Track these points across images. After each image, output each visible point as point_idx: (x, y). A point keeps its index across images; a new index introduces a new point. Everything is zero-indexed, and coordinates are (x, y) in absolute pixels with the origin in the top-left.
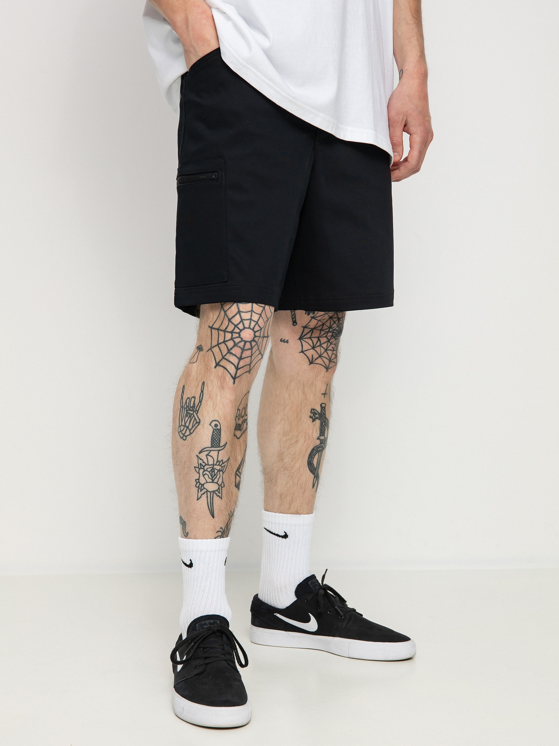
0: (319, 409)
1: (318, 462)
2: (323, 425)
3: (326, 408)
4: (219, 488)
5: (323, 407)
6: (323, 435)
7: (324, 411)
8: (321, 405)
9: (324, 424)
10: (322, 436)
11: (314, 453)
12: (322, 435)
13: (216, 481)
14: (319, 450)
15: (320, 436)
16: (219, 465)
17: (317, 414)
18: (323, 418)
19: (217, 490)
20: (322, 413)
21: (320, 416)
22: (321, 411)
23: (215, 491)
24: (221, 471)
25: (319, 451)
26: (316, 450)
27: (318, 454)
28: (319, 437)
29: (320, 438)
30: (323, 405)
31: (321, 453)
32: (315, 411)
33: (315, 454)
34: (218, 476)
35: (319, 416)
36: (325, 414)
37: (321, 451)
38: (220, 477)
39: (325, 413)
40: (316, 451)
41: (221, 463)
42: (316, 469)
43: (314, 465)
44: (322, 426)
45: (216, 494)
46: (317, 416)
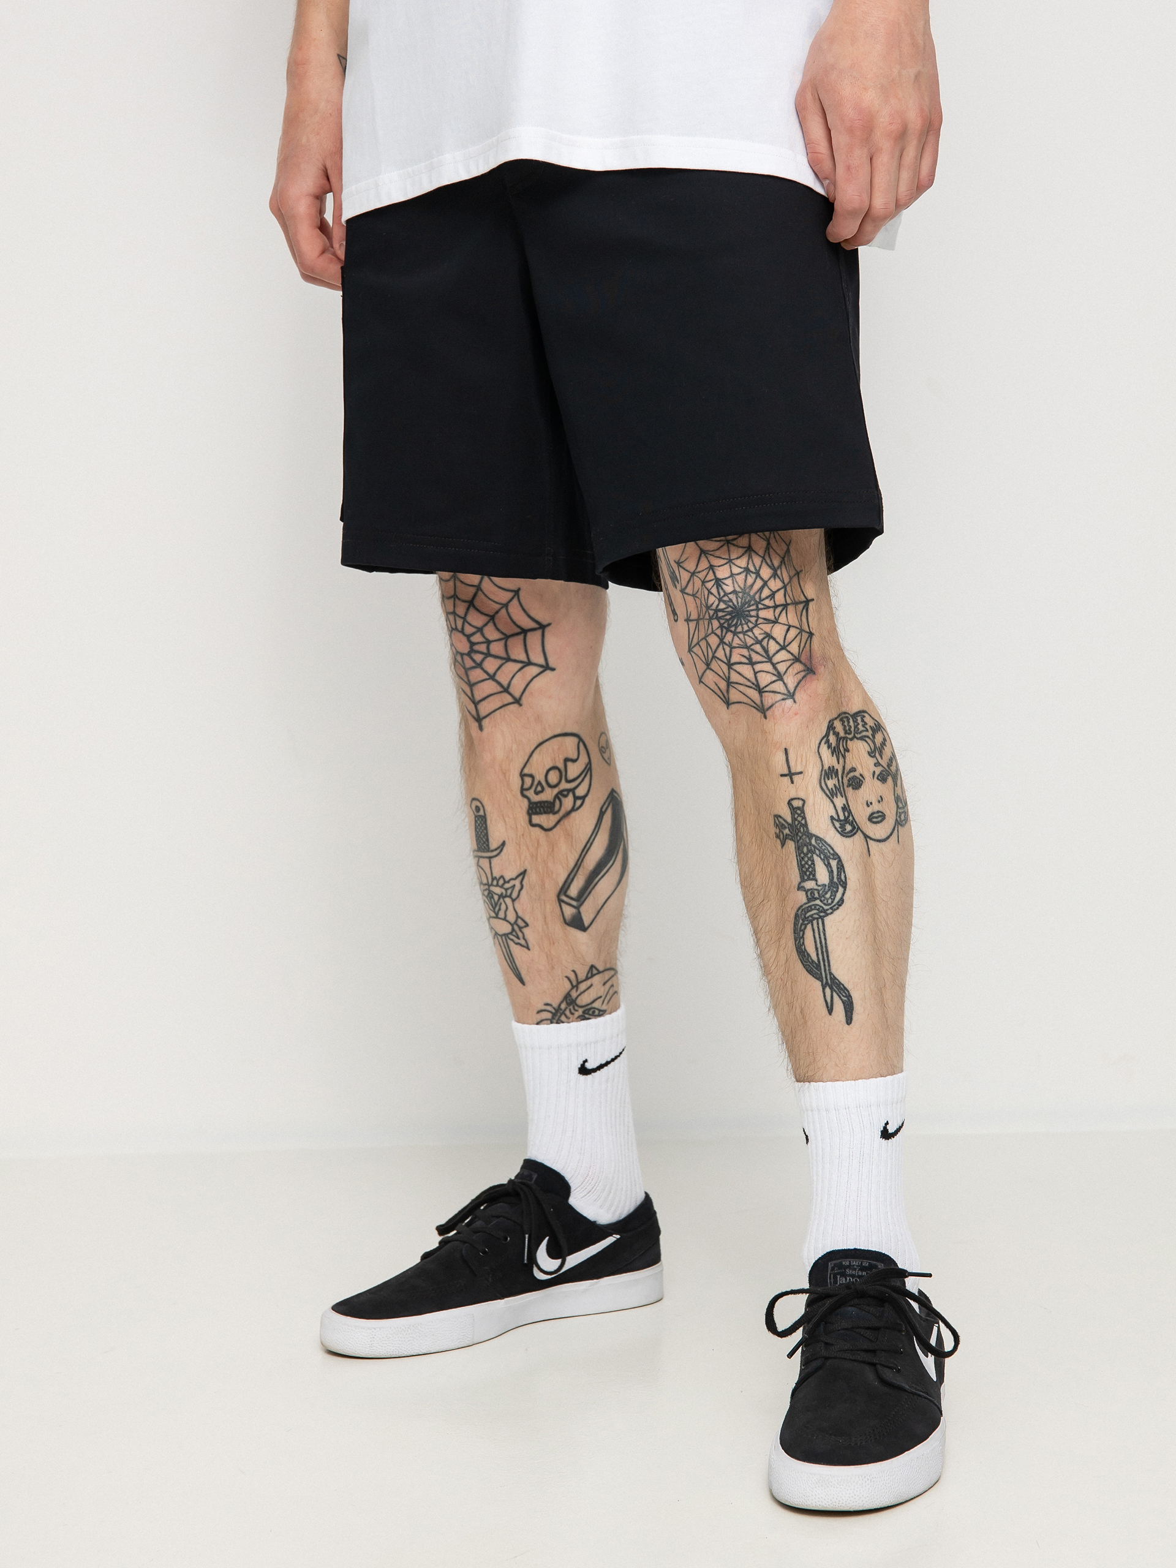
0: (787, 815)
1: (819, 945)
2: (803, 852)
3: (807, 809)
4: (513, 930)
5: (798, 808)
6: (809, 879)
7: (799, 819)
8: (789, 803)
9: (805, 850)
10: (806, 880)
11: (801, 926)
12: (806, 878)
13: (501, 915)
14: (811, 916)
15: (803, 880)
16: (497, 885)
17: (785, 828)
18: (800, 834)
19: (511, 933)
20: (797, 823)
21: (791, 830)
22: (794, 819)
23: (507, 934)
24: (506, 896)
25: (810, 918)
26: (803, 917)
27: (809, 926)
28: (800, 883)
29: (803, 887)
30: (796, 804)
31: (818, 924)
32: (781, 820)
33: (803, 927)
34: (503, 907)
35: (789, 830)
36: (806, 825)
37: (817, 919)
38: (507, 908)
39: (803, 822)
40: (803, 921)
41: (501, 882)
42: (818, 966)
43: (808, 955)
44: (802, 855)
45: (512, 940)
46: (786, 831)
